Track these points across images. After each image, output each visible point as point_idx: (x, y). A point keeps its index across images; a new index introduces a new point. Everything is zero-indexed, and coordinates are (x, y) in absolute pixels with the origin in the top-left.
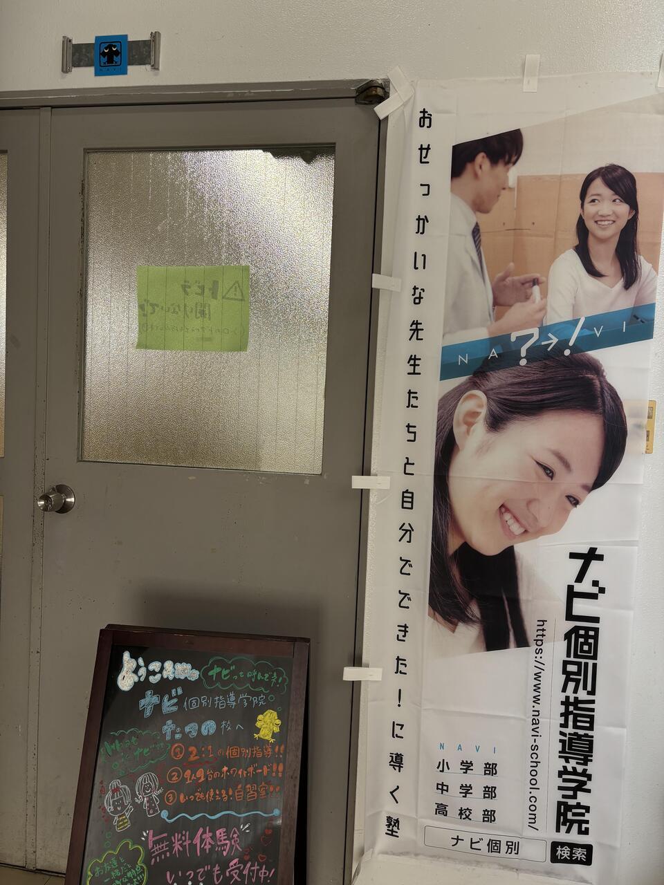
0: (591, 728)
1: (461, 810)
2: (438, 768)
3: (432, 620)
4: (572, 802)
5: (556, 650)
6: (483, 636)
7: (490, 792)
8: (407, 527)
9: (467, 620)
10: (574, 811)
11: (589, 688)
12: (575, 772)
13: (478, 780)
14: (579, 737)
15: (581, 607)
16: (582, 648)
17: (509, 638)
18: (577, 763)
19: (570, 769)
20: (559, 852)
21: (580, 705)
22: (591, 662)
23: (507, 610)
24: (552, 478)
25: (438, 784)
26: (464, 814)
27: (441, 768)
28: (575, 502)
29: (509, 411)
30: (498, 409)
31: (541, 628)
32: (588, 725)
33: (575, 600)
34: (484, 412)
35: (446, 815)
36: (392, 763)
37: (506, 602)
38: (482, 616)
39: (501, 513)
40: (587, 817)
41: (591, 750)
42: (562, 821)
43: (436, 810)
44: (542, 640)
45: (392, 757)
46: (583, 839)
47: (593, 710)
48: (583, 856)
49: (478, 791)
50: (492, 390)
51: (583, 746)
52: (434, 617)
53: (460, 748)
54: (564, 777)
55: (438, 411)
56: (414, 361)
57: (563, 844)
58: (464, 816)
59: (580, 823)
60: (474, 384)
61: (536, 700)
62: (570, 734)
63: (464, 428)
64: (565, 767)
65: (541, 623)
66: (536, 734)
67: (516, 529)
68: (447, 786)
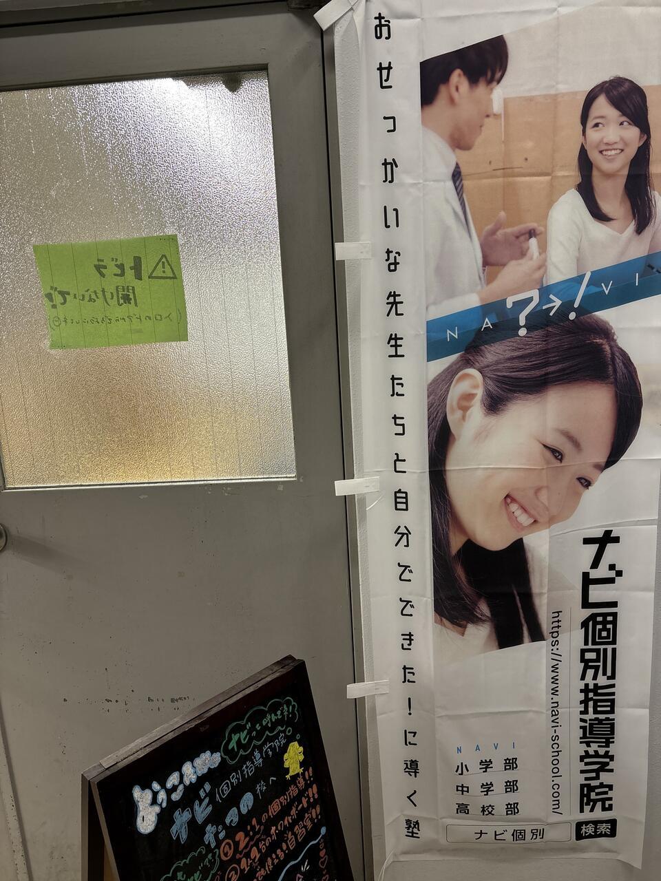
0: (612, 711)
1: (483, 807)
2: (457, 771)
3: (440, 626)
4: (594, 783)
5: (573, 640)
6: (494, 635)
7: (511, 786)
8: (402, 530)
9: (475, 619)
10: (597, 791)
11: (609, 673)
12: (597, 755)
13: (498, 776)
14: (600, 721)
15: (597, 593)
16: (600, 634)
17: (522, 633)
18: (599, 746)
19: (591, 752)
20: (584, 830)
21: (599, 691)
22: (610, 648)
23: (519, 605)
24: (561, 460)
25: (457, 786)
26: (487, 810)
27: (460, 771)
28: (586, 483)
29: (508, 390)
30: (496, 388)
31: (556, 619)
32: (609, 709)
33: (591, 587)
34: (480, 393)
35: (468, 813)
36: (407, 770)
37: (517, 598)
38: (492, 615)
39: (507, 504)
40: (610, 794)
41: (612, 732)
42: (585, 801)
43: (457, 809)
44: (557, 632)
45: (407, 764)
46: (607, 815)
47: (613, 694)
48: (608, 830)
49: (499, 787)
50: (488, 366)
51: (605, 729)
52: (441, 623)
53: (478, 748)
54: (586, 760)
55: (428, 397)
56: (394, 340)
57: (587, 823)
58: (487, 813)
59: (603, 800)
60: (467, 362)
61: (555, 692)
62: (590, 720)
63: (459, 413)
64: (586, 752)
65: (557, 614)
66: (556, 724)
67: (524, 519)
68: (468, 788)
